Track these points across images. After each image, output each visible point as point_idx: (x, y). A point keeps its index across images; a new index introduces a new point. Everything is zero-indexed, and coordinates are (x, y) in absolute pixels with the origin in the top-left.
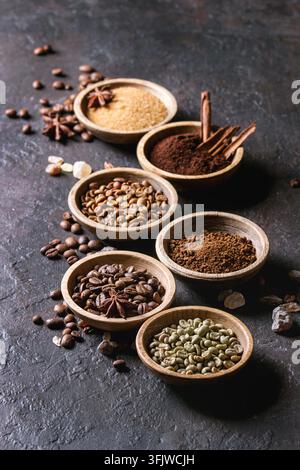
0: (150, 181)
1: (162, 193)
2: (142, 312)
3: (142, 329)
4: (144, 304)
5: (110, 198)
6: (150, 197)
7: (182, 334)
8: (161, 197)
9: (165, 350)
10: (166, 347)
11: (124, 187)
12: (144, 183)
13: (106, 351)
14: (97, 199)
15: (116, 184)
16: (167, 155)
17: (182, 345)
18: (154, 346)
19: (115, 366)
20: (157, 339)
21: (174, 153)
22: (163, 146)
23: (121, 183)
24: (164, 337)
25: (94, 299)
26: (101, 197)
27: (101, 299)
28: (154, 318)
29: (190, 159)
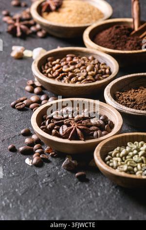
0: (95, 57)
1: (105, 64)
2: (97, 136)
3: (99, 147)
4: (99, 132)
5: (65, 67)
6: (96, 66)
7: (131, 151)
8: (105, 66)
9: (118, 161)
10: (119, 159)
11: (74, 60)
12: (90, 58)
13: (69, 167)
14: (54, 68)
15: (68, 59)
16: (108, 40)
17: (132, 158)
18: (109, 160)
19: (78, 177)
20: (111, 155)
21: (113, 38)
22: (103, 35)
23: (72, 58)
24: (116, 153)
25: (58, 130)
26: (57, 66)
27: (64, 129)
28: (108, 140)
29: (126, 42)
